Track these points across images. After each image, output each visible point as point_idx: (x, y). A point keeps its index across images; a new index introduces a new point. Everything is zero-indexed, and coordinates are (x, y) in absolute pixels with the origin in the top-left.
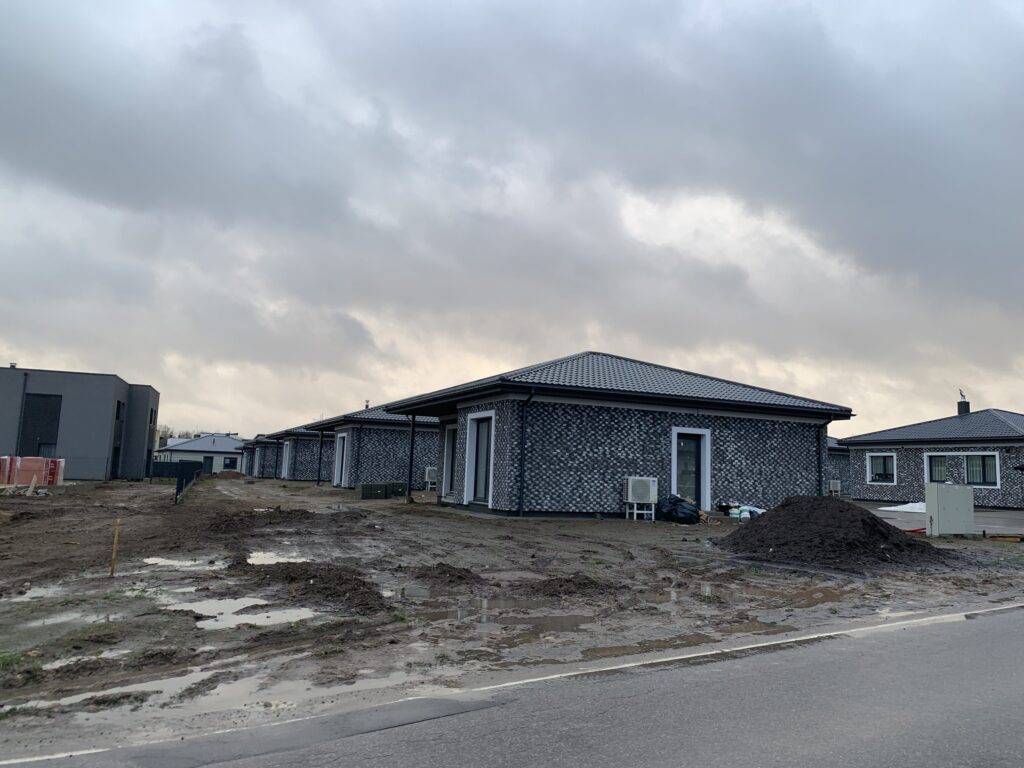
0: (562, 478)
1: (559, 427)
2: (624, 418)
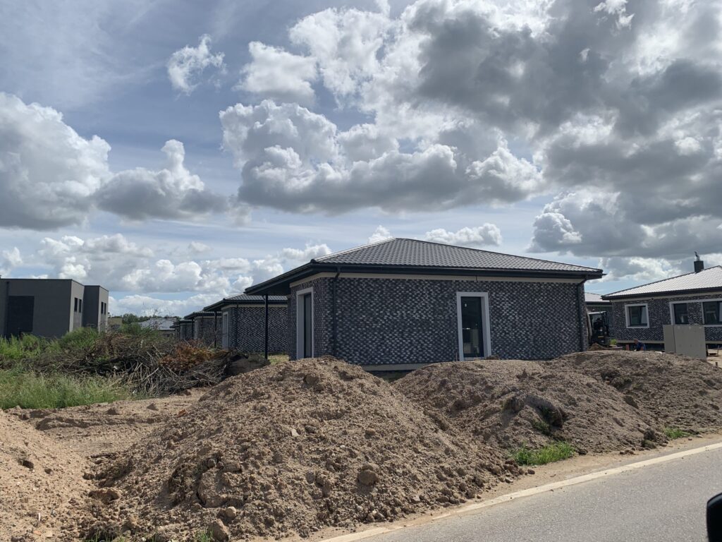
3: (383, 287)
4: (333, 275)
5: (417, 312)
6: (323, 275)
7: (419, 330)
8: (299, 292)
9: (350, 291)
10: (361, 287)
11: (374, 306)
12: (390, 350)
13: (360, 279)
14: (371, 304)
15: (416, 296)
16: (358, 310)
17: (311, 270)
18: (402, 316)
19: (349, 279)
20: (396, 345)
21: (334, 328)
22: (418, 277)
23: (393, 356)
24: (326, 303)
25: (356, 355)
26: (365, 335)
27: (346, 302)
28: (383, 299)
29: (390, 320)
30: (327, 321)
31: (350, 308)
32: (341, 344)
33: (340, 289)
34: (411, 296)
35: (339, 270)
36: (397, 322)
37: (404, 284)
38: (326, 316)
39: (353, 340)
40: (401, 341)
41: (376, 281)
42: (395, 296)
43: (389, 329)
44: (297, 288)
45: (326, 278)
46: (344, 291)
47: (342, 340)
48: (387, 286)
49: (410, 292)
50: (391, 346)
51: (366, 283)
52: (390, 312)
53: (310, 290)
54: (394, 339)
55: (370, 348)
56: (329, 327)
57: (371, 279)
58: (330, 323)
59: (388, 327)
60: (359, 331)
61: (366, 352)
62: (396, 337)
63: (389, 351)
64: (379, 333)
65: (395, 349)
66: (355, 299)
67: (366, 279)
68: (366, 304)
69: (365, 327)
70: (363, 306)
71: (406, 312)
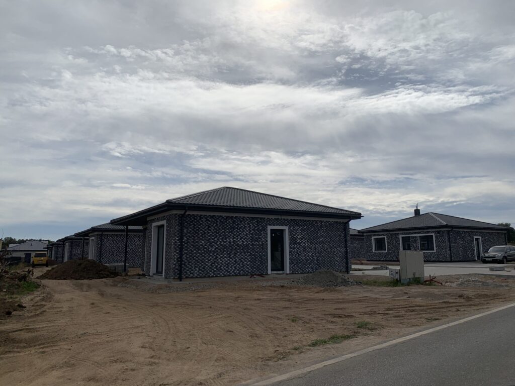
0: (205, 257)
1: (203, 228)
2: (241, 222)
3: (217, 221)
4: (182, 212)
5: (241, 239)
6: (175, 212)
7: (242, 252)
8: (154, 224)
9: (194, 224)
10: (202, 221)
11: (211, 234)
12: (221, 266)
13: (202, 215)
14: (209, 233)
15: (240, 228)
16: (199, 237)
17: (166, 208)
18: (230, 243)
19: (193, 215)
20: (225, 263)
21: (181, 251)
22: (242, 215)
23: (223, 271)
24: (176, 233)
25: (196, 270)
26: (203, 256)
27: (191, 231)
28: (217, 230)
29: (222, 245)
30: (176, 245)
31: (193, 236)
32: (185, 262)
33: (187, 222)
34: (237, 228)
35: (187, 208)
36: (227, 247)
37: (232, 219)
38: (176, 242)
39: (194, 259)
40: (229, 260)
41: (212, 217)
42: (226, 228)
43: (221, 251)
44: (153, 221)
45: (176, 214)
46: (189, 224)
47: (186, 259)
48: (220, 220)
49: (236, 225)
50: (221, 263)
51: (206, 218)
52: (222, 239)
53: (164, 222)
54: (224, 259)
55: (207, 265)
56: (177, 250)
57: (210, 216)
58: (178, 247)
59: (219, 249)
60: (199, 253)
61: (204, 268)
62: (225, 257)
63: (220, 268)
64: (213, 254)
65: (225, 266)
66: (197, 230)
67: (206, 215)
68: (205, 233)
69: (203, 250)
70: (203, 234)
71: (233, 239)
